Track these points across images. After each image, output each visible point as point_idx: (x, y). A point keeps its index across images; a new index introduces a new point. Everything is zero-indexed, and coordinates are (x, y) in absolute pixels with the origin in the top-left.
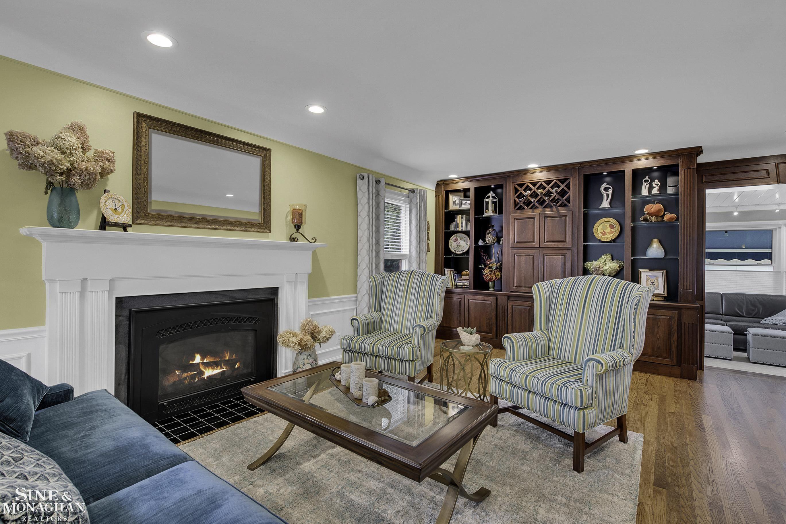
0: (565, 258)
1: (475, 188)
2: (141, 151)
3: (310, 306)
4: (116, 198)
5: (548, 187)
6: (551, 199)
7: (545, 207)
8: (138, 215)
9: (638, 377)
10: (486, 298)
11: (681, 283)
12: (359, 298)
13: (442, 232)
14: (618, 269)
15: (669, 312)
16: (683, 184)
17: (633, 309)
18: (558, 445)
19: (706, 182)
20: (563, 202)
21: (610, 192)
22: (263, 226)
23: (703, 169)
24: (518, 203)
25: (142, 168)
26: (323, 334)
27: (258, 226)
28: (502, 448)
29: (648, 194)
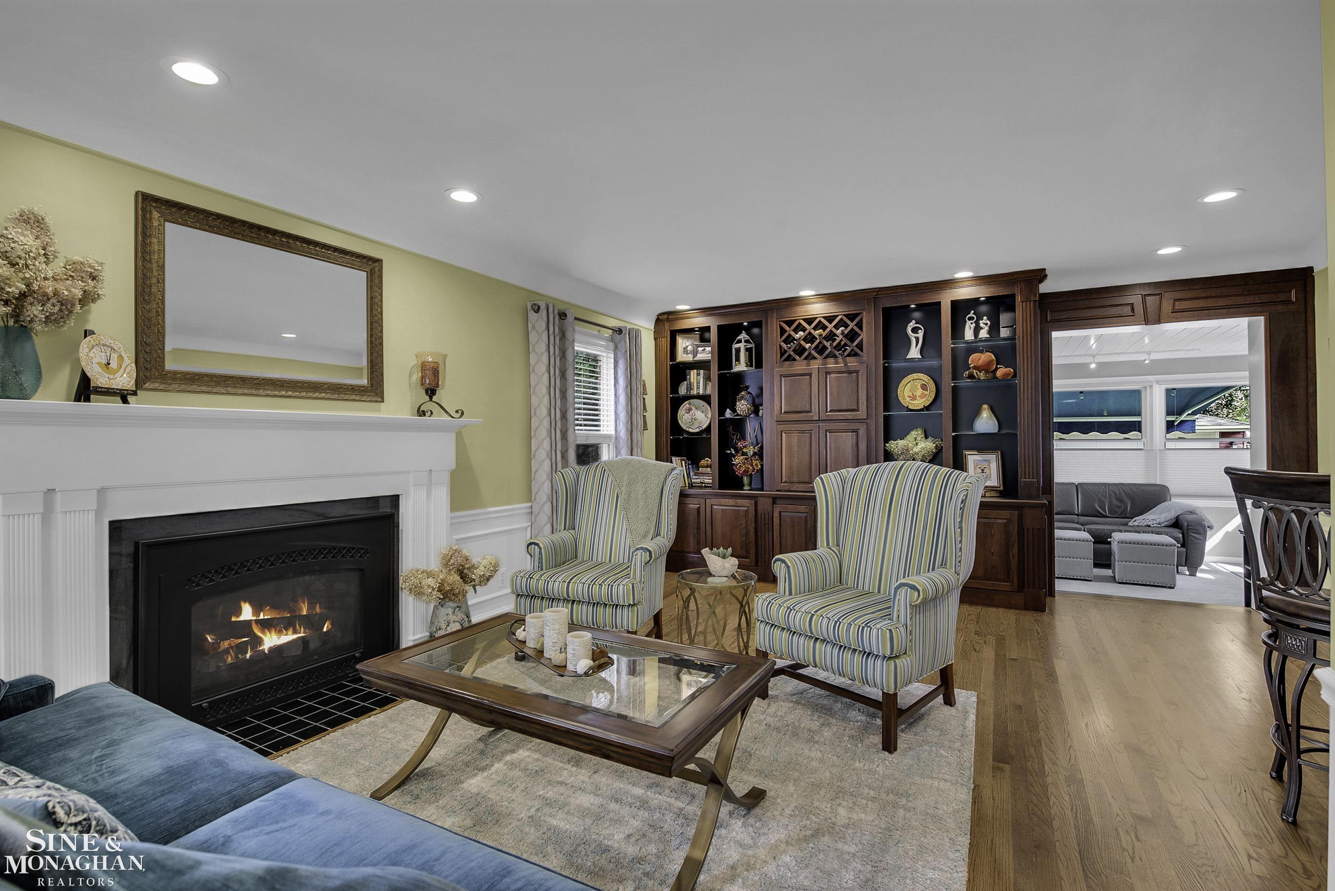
0: (857, 436)
1: (719, 326)
2: (150, 262)
3: (454, 526)
4: (108, 344)
5: (830, 326)
6: (835, 344)
7: (825, 358)
8: (148, 374)
9: (966, 611)
10: (740, 501)
11: (1022, 469)
12: (536, 510)
13: (667, 398)
14: (934, 451)
15: (1006, 514)
16: (1021, 324)
17: (959, 509)
18: (859, 718)
19: (1053, 321)
20: (852, 350)
21: (920, 334)
22: (371, 391)
23: (1047, 302)
24: (786, 351)
25: (153, 290)
26: (480, 571)
27: (363, 391)
28: (777, 729)
29: (973, 338)
